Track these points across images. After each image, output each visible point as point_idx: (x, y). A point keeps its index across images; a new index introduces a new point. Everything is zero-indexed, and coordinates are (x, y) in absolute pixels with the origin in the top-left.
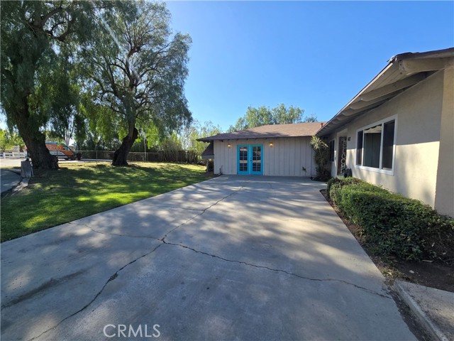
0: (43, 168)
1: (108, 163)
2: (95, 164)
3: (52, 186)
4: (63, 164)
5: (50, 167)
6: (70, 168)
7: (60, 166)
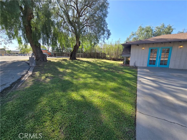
0: (41, 61)
1: (68, 59)
2: (61, 59)
3: (46, 75)
4: (49, 59)
5: (44, 60)
6: (52, 61)
7: (47, 59)
